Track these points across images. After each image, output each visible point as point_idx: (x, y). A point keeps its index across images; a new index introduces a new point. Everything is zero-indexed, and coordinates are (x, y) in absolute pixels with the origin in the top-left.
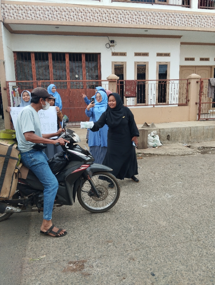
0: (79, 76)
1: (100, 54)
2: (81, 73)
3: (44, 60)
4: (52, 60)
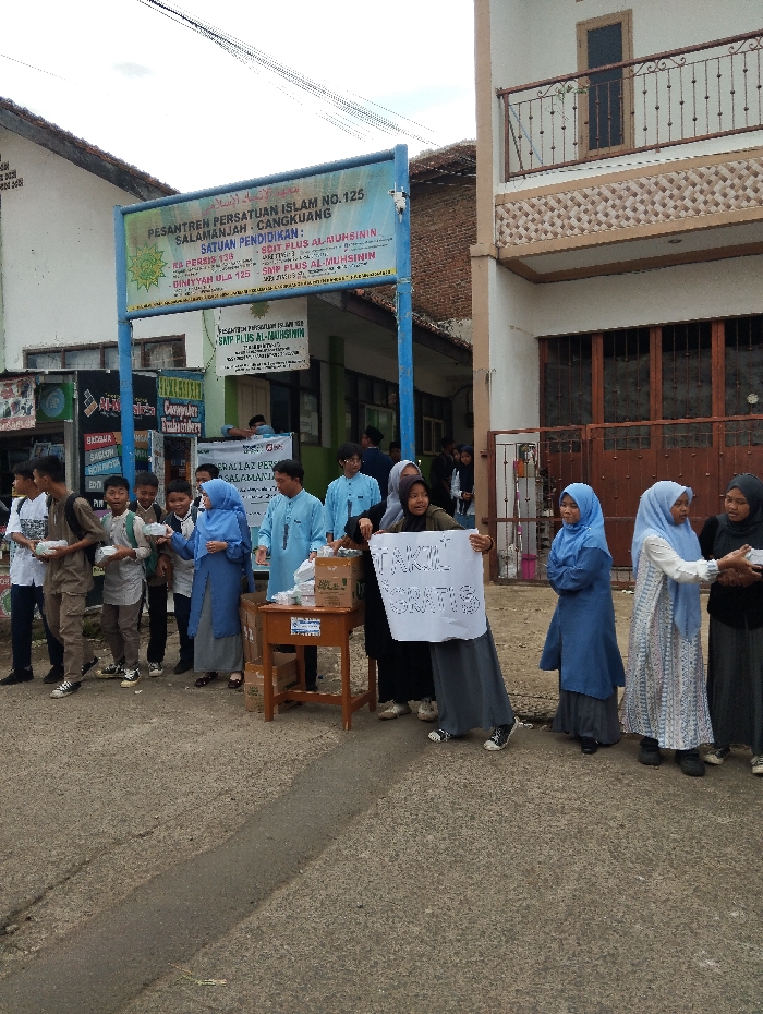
0: (761, 397)
3: (633, 354)
4: (660, 350)
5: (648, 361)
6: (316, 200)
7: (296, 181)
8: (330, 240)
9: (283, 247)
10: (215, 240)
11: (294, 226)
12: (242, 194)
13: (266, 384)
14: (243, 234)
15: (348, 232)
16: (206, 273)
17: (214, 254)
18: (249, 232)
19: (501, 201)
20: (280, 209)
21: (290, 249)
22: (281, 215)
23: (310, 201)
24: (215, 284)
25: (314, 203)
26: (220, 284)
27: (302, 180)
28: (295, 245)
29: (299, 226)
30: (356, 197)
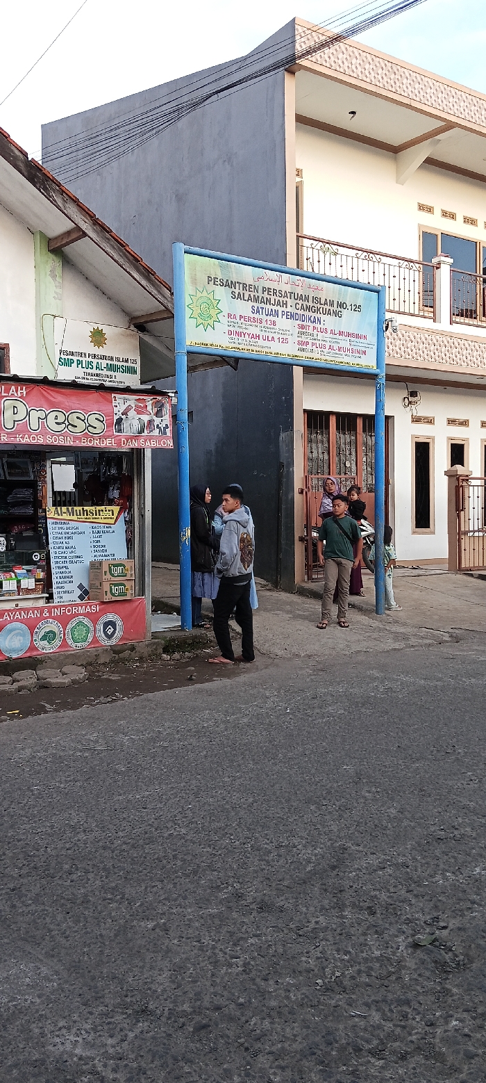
1: (392, 417)
7: (321, 282)
8: (341, 333)
10: (263, 305)
11: (319, 315)
12: (285, 277)
14: (284, 309)
15: (351, 331)
17: (261, 316)
18: (289, 309)
20: (311, 299)
21: (316, 331)
22: (311, 304)
24: (261, 342)
25: (331, 303)
26: (266, 343)
27: (325, 284)
28: (319, 330)
29: (323, 317)
30: (357, 309)
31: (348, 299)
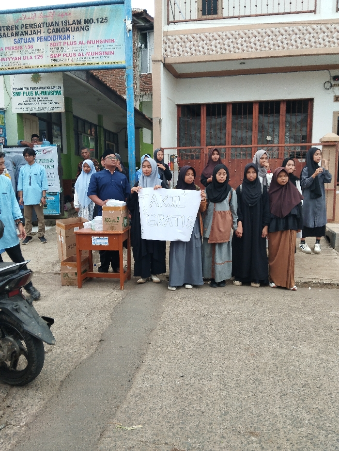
0: (272, 137)
1: (312, 100)
2: (277, 133)
3: (219, 115)
4: (231, 114)
5: (226, 119)
6: (81, 20)
7: (69, 9)
8: (89, 42)
9: (62, 44)
10: (22, 37)
11: (68, 33)
12: (38, 13)
13: (37, 119)
14: (39, 35)
15: (99, 39)
16: (16, 54)
17: (21, 44)
18: (43, 35)
19: (166, 34)
20: (60, 23)
21: (66, 45)
22: (61, 26)
23: (77, 20)
24: (22, 62)
25: (79, 22)
26: (26, 61)
27: (72, 10)
28: (69, 43)
29: (72, 34)
30: (104, 21)
31: (95, 15)
